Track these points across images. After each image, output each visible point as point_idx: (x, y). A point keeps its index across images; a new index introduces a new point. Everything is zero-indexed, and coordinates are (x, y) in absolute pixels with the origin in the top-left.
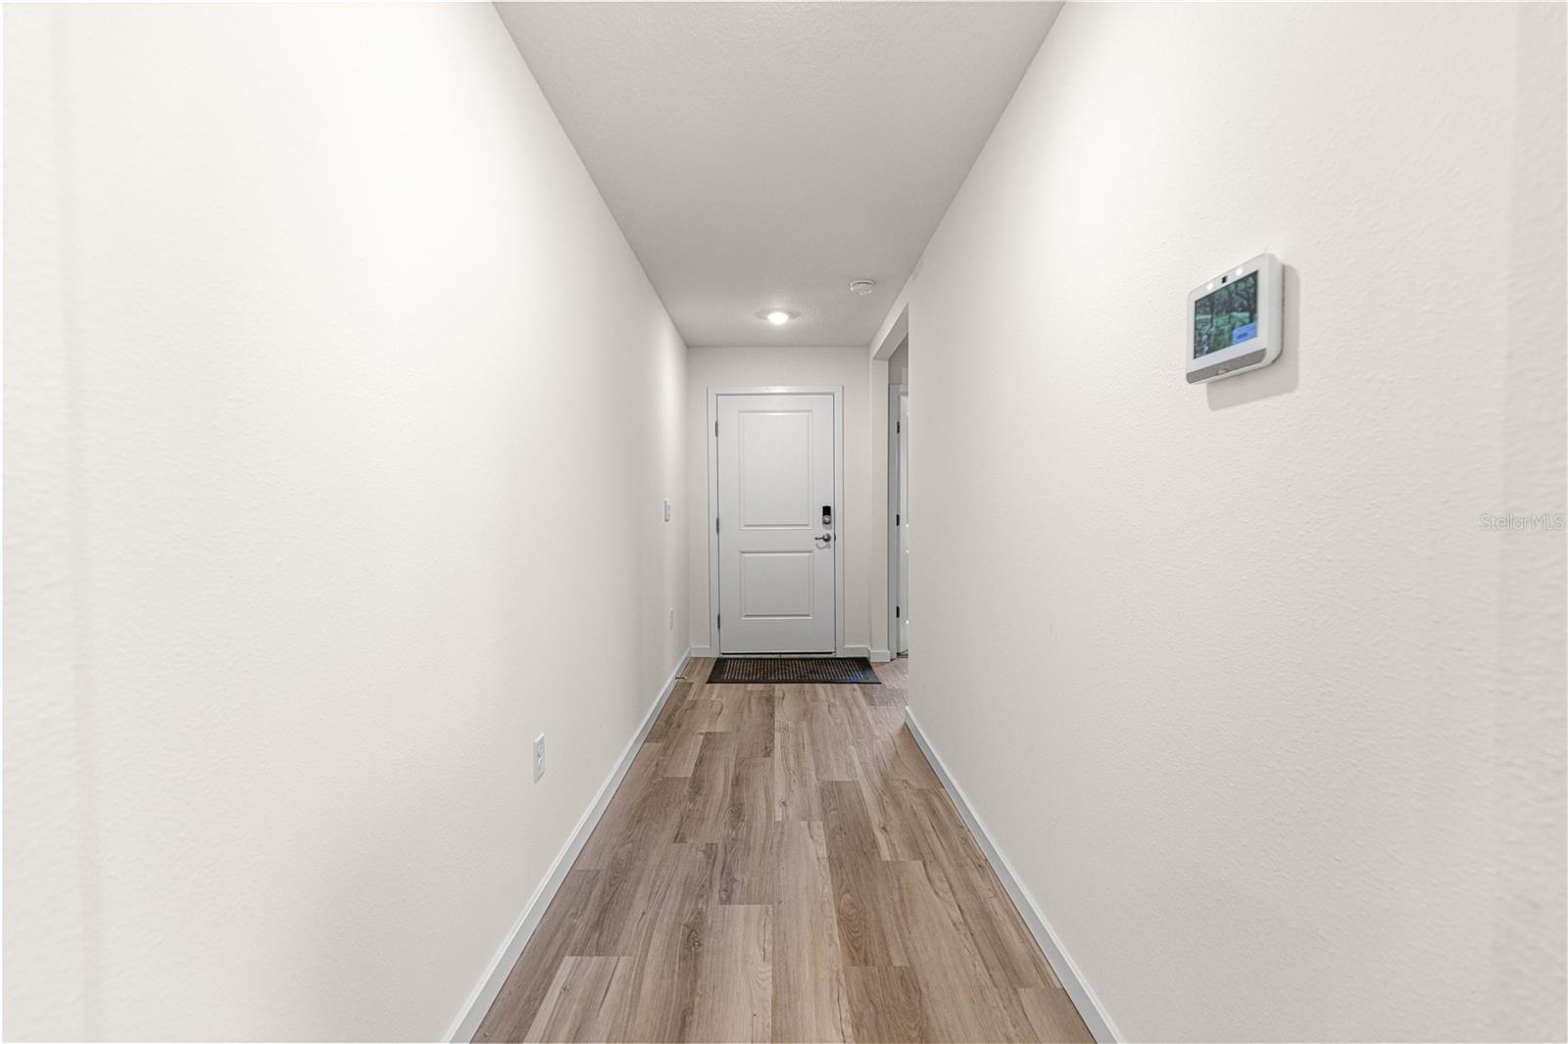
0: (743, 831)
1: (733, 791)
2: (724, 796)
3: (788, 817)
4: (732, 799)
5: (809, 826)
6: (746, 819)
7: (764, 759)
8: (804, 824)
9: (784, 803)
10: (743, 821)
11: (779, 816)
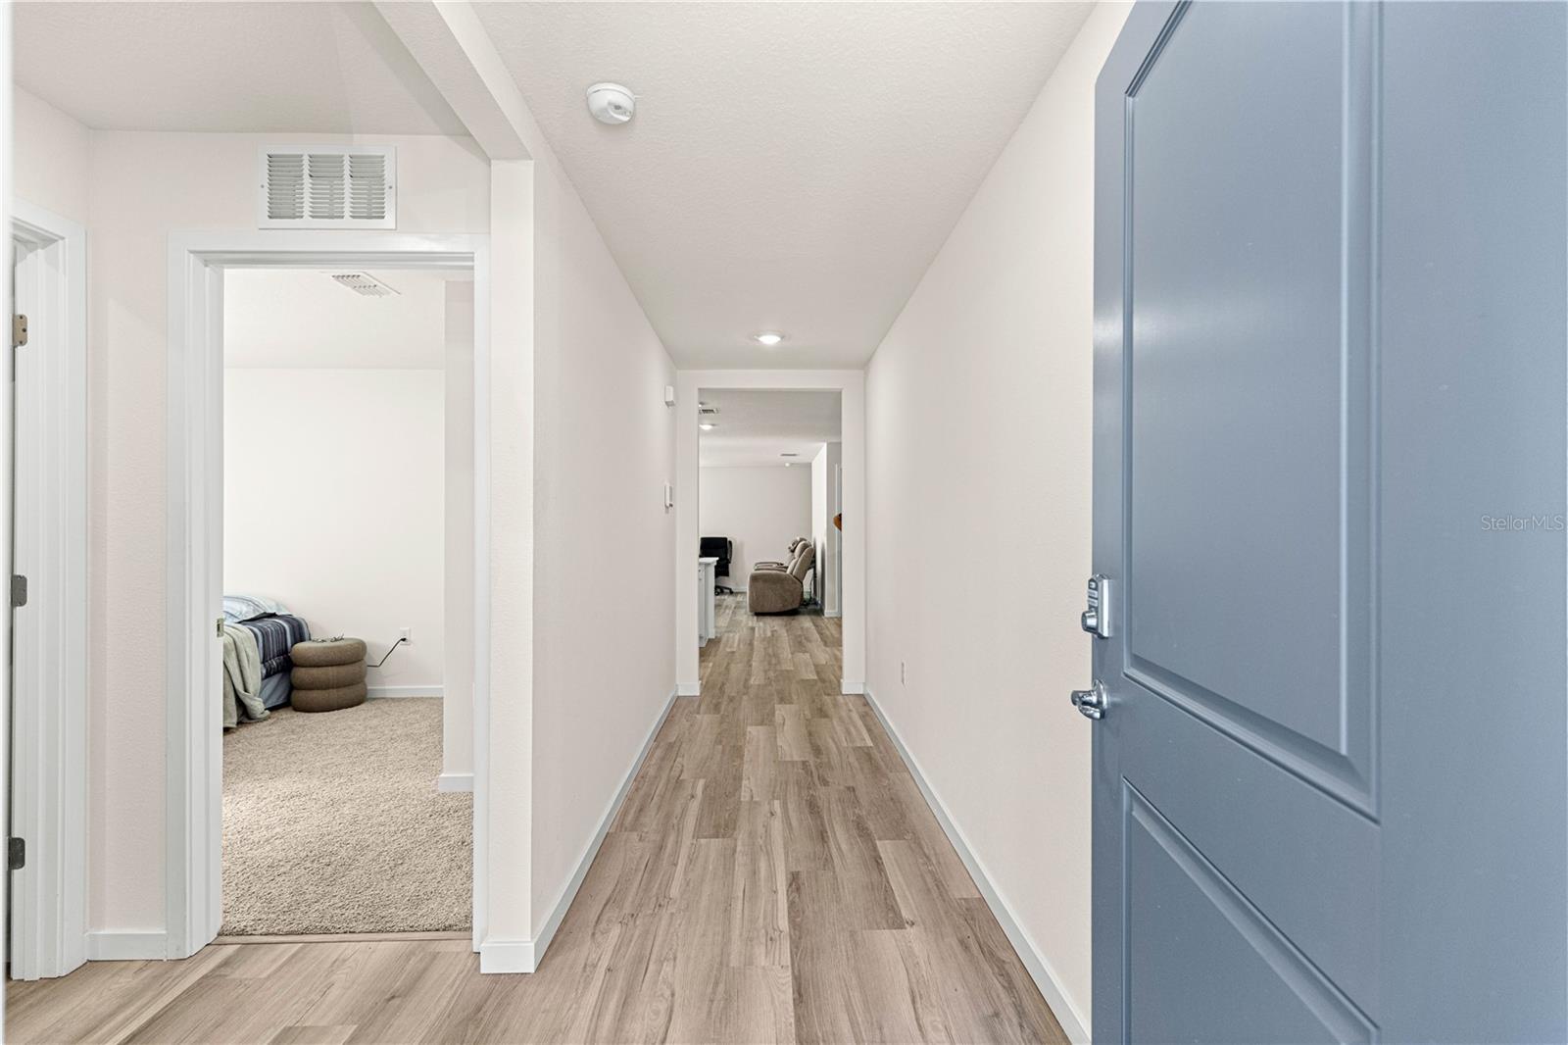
0: (804, 793)
1: (823, 825)
2: (830, 821)
3: (769, 803)
4: (821, 818)
5: (752, 797)
6: (804, 802)
7: (799, 869)
8: (756, 799)
9: (772, 814)
10: (807, 800)
11: (777, 803)
